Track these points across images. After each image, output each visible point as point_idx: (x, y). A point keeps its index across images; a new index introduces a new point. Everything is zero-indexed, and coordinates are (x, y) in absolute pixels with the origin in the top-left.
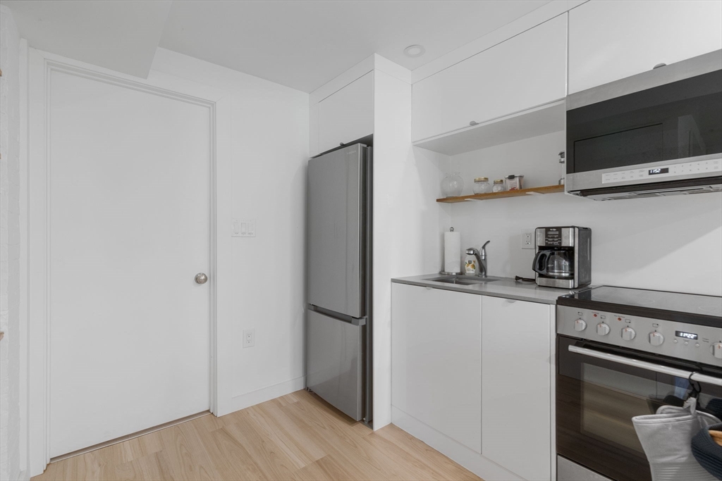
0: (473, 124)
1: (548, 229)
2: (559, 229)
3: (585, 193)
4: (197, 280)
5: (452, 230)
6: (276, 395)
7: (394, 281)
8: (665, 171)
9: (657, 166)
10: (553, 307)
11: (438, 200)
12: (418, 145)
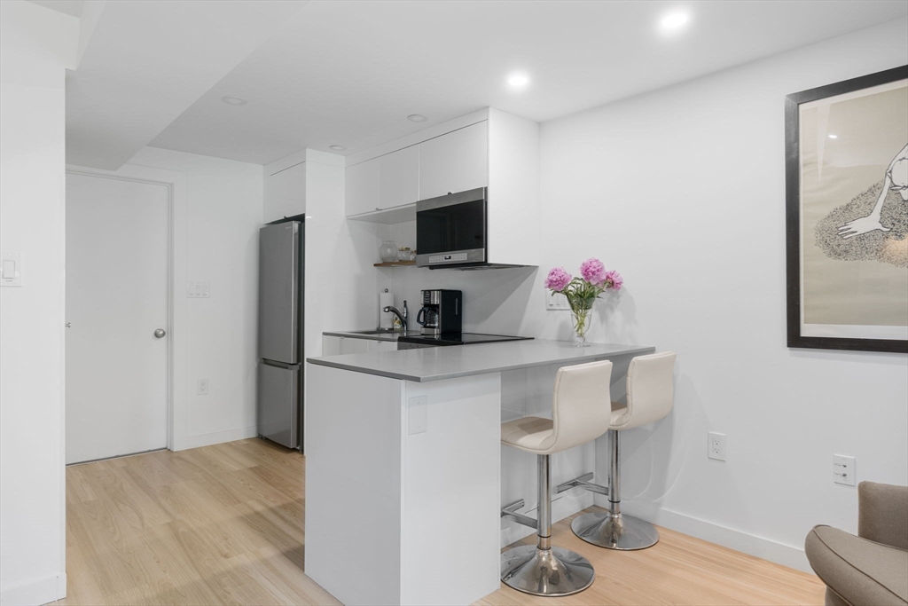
0: (377, 209)
1: (425, 291)
2: (430, 291)
3: (432, 267)
4: (157, 335)
5: (387, 291)
6: (229, 440)
7: (324, 334)
8: (450, 258)
9: (447, 254)
10: (396, 343)
11: (375, 265)
12: (350, 219)
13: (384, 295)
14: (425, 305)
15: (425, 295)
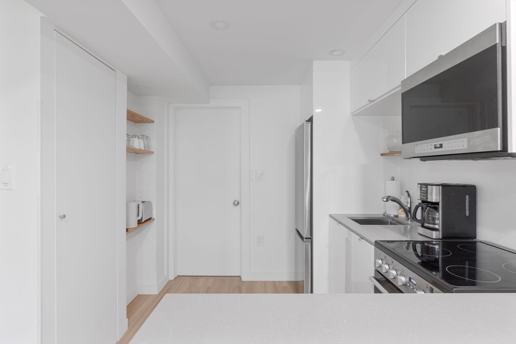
0: (370, 101)
2: (426, 185)
4: (234, 204)
5: (393, 179)
8: (441, 146)
11: (382, 155)
12: (355, 115)
13: (391, 184)
14: (423, 202)
15: (421, 190)
